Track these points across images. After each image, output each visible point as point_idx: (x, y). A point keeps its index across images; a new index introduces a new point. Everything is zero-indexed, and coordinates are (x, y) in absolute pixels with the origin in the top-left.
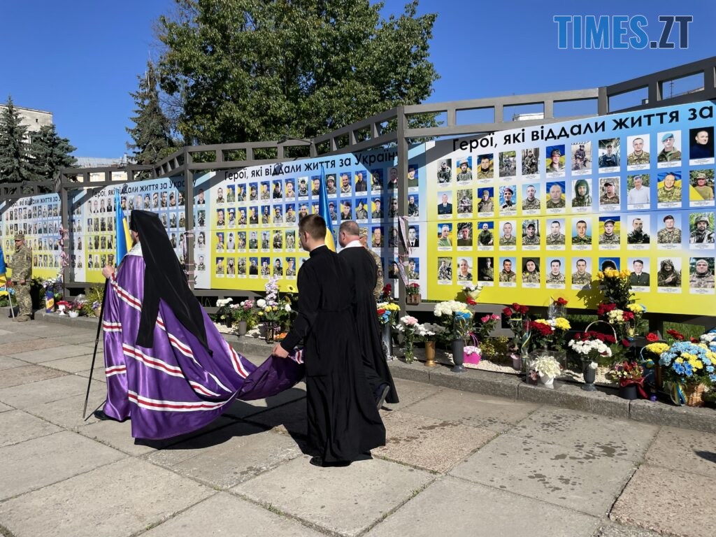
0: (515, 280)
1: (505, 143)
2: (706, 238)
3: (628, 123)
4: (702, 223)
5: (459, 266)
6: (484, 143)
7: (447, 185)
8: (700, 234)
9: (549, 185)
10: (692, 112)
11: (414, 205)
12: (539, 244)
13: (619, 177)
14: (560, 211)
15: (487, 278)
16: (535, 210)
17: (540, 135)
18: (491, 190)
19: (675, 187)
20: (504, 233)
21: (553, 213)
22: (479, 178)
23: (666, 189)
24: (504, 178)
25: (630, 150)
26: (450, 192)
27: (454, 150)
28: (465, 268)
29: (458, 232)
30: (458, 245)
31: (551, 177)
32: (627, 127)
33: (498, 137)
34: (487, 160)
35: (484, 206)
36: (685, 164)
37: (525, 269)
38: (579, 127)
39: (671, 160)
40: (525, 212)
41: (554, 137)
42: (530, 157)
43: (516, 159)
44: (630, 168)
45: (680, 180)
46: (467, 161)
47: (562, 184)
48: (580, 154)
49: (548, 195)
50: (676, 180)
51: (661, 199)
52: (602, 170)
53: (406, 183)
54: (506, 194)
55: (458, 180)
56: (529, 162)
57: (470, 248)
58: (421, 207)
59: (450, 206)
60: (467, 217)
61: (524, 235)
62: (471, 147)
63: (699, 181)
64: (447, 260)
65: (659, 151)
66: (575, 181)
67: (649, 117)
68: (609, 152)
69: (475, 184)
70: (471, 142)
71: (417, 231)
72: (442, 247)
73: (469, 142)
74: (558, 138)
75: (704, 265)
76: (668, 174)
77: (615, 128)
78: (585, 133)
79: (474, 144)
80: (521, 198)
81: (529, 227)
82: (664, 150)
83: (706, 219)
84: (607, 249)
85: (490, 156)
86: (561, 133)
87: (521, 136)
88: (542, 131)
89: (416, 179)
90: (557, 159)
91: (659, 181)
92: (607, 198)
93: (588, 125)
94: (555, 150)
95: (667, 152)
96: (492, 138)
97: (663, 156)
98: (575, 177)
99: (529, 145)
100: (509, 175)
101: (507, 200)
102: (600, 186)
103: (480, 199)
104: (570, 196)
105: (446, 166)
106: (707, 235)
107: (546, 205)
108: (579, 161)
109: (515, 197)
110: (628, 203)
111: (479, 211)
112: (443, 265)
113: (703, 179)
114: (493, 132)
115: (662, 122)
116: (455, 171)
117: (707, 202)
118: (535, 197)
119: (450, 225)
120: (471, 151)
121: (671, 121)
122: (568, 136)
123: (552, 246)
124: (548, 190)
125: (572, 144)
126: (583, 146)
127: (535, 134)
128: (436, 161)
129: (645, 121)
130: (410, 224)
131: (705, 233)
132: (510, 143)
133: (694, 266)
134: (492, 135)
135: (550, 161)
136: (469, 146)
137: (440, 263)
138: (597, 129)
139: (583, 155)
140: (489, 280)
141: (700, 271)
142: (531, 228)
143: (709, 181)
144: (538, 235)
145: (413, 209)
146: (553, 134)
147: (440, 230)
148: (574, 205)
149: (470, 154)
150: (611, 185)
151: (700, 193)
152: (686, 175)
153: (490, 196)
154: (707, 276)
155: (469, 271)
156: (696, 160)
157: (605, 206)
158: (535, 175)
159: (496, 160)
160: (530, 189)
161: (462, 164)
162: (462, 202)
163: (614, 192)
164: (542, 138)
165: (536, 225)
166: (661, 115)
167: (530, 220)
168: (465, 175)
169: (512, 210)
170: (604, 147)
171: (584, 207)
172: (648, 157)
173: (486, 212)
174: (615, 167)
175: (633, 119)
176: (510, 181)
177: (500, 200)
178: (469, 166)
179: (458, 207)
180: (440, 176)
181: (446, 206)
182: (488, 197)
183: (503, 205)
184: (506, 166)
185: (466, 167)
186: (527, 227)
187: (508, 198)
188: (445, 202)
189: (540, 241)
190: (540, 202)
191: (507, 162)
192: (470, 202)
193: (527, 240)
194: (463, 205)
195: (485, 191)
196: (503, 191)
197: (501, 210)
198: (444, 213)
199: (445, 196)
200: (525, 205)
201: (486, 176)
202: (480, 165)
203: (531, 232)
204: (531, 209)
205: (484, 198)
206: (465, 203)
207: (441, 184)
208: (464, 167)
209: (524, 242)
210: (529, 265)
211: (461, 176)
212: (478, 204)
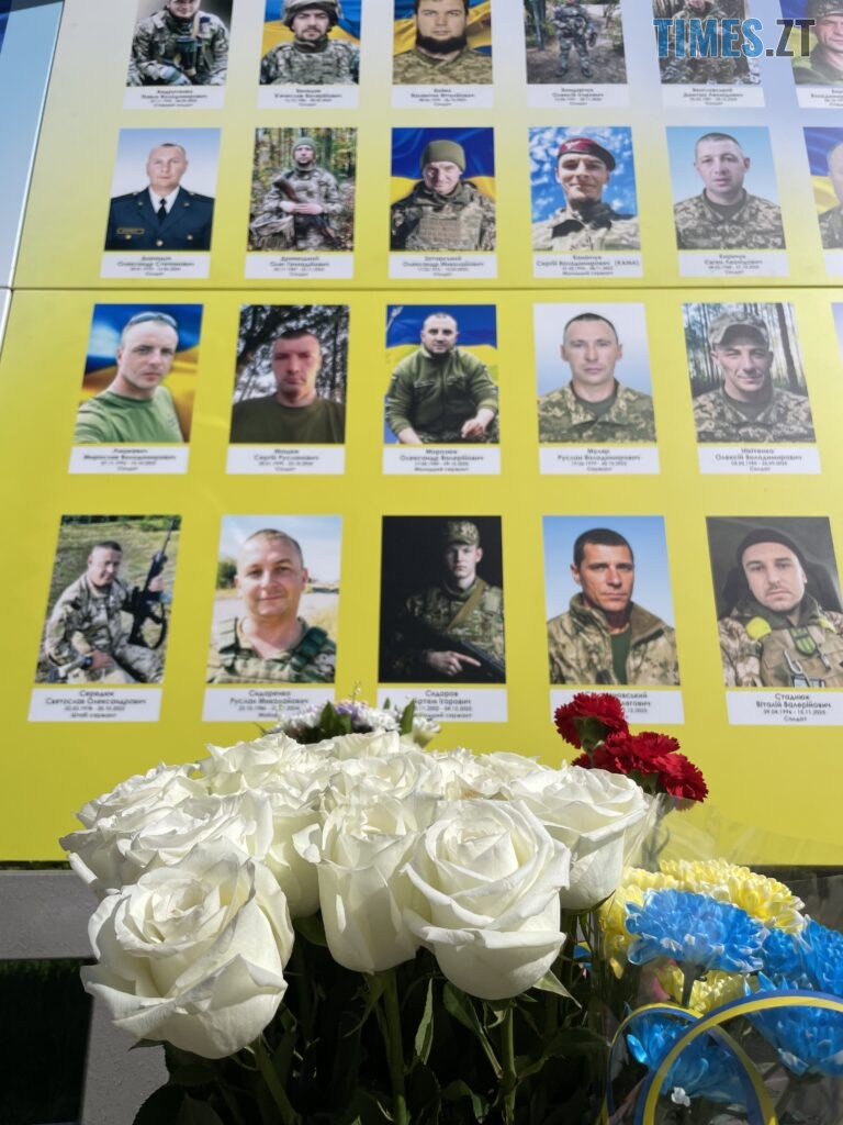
0: (669, 672)
5: (228, 576)
7: (191, 99)
9: (821, 141)
12: (809, 436)
15: (454, 660)
16: (750, 254)
18: (479, 147)
20: (565, 374)
22: (404, 79)
26: (211, 135)
28: (275, 592)
29: (242, 360)
30: (237, 437)
31: (823, 105)
34: (451, 2)
37: (734, 596)
40: (695, 262)
42: (700, 13)
49: (823, 184)
54: (572, 165)
55: (268, 77)
57: (325, 458)
59: (197, 206)
60: (313, 276)
61: (699, 387)
64: (133, 537)
69: (377, 104)
72: (107, 449)
80: (663, 189)
81: (726, 342)
100: (586, 76)
101: (575, 192)
103: (405, 186)
105: (194, 10)
107: (815, 231)
109: (628, 180)
111: (398, 242)
112: (94, 572)
116: (249, 37)
118: (751, 186)
119: (187, 319)
124: (818, 163)
137: (71, 560)
140: (469, 675)
142: (745, 348)
144: (797, 387)
147: (104, 343)
153: (469, 172)
155: (312, 609)
158: (737, 88)
160: (712, 148)
162: (284, 189)
165: (774, 332)
167: (732, 306)
168: (311, 58)
169: (612, 246)
173: (445, 254)
176: (590, 103)
177: (537, 191)
178: (342, 17)
179: (252, 217)
180: (152, 52)
181: (168, 208)
182: (455, 174)
183: (552, 221)
184: (566, 36)
185: (323, 23)
186: (716, 338)
187: (583, 183)
188: (164, 183)
189: (810, 419)
190: (779, 217)
191: (572, 21)
192: (335, 195)
193: (729, 415)
194: (288, 205)
195: (437, 145)
196: (555, 152)
197: (541, 242)
198: (154, 247)
199: (167, 154)
200: (691, 224)
201: (444, 71)
202: (412, 21)
203: (748, 365)
204: (729, 246)
205: (435, 180)
206: (302, 195)
207: (152, 90)
208: (312, 21)
209: (708, 426)
210: (761, 567)
211: (288, 61)
212: (394, 207)
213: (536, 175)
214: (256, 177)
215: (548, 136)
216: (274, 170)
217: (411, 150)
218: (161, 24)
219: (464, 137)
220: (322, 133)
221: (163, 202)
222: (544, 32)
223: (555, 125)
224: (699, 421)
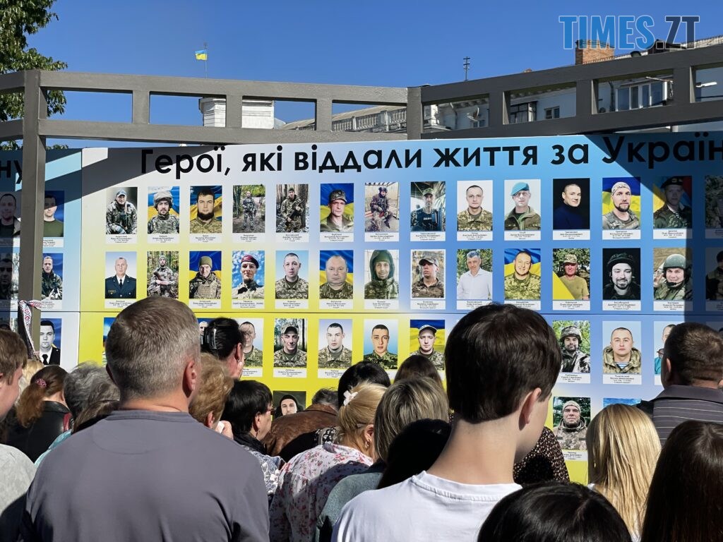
1: (245, 169)
2: (577, 364)
3: (459, 157)
4: (571, 338)
6: (205, 163)
7: (127, 239)
8: (568, 357)
9: (325, 256)
10: (557, 151)
11: (51, 274)
12: (305, 366)
13: (444, 251)
14: (343, 305)
16: (297, 301)
17: (309, 160)
18: (216, 257)
19: (531, 275)
21: (331, 309)
22: (193, 231)
23: (518, 277)
24: (242, 235)
25: (462, 206)
26: (134, 254)
27: (144, 172)
31: (328, 240)
32: (457, 164)
33: (233, 156)
34: (209, 197)
35: (202, 287)
36: (547, 237)
38: (379, 154)
39: (524, 229)
40: (280, 304)
41: (334, 167)
42: (292, 200)
43: (265, 200)
44: (462, 236)
45: (539, 263)
46: (170, 195)
47: (348, 256)
48: (380, 204)
49: (323, 273)
50: (532, 262)
51: (509, 293)
52: (416, 236)
53: (38, 229)
54: (245, 266)
55: (150, 232)
56: (289, 209)
58: (68, 280)
59: (131, 282)
61: (276, 348)
62: (179, 169)
63: (567, 267)
65: (507, 212)
66: (372, 251)
67: (492, 150)
68: (429, 204)
69: (185, 242)
70: (179, 159)
71: (57, 331)
73: (174, 159)
74: (342, 171)
75: (574, 410)
76: (521, 252)
77: (438, 165)
78: (387, 166)
79: (185, 164)
80: (273, 276)
81: (286, 333)
82: (515, 210)
83: (578, 332)
85: (215, 191)
86: (347, 161)
87: (275, 157)
88: (314, 155)
89: (60, 221)
90: (340, 208)
91: (507, 262)
92: (424, 286)
93: (394, 154)
94: (336, 192)
95: (520, 215)
96: (219, 156)
97: (513, 221)
98: (370, 245)
99: (290, 177)
100: (252, 229)
101: (246, 277)
102: (412, 263)
103: (194, 274)
104: (361, 278)
105: (125, 201)
106: (578, 359)
107: (318, 292)
108: (377, 216)
109: (262, 272)
110: (458, 298)
111: (192, 295)
113: (573, 265)
114: (223, 146)
115: (511, 162)
116: (143, 213)
117: (579, 302)
118: (300, 275)
120: (178, 177)
121: (525, 163)
122: (359, 169)
123: (328, 370)
124: (323, 265)
125: (366, 185)
126: (385, 190)
127: (301, 157)
128: (105, 190)
129: (485, 156)
130: (44, 316)
131: (576, 356)
132: (254, 169)
133: (559, 412)
134: (219, 151)
135: (327, 210)
136: (173, 167)
138: (408, 163)
139: (386, 206)
141: (568, 421)
142: (291, 335)
143: (583, 268)
144: (304, 349)
145: (51, 284)
146: (333, 162)
148: (367, 296)
149: (177, 183)
150: (430, 264)
151: (569, 287)
152: (547, 255)
153: (213, 269)
154: (580, 430)
156: (563, 232)
157: (421, 300)
158: (301, 234)
159: (227, 199)
160: (290, 259)
161: (159, 201)
162: (157, 275)
163: (434, 275)
164: (314, 168)
165: (300, 329)
166: (511, 150)
167: (290, 320)
168: (164, 222)
169: (256, 297)
170: (420, 194)
171: (387, 301)
172: (490, 219)
173: (205, 300)
174: (437, 233)
175: (466, 150)
176: (253, 241)
177: (234, 276)
178: (173, 204)
179: (148, 286)
180: (113, 221)
181: (123, 282)
182: (209, 269)
183: (239, 288)
184: (247, 212)
185: (167, 207)
186: (283, 331)
187: (248, 274)
188: (121, 273)
189: (306, 360)
190: (307, 287)
191: (249, 205)
192: (173, 278)
193: (284, 358)
194: (158, 282)
195: (204, 258)
196: (240, 261)
197: (235, 296)
198: (120, 298)
199: (121, 262)
200: (280, 289)
201: (206, 228)
202: (196, 205)
203: (291, 341)
204: (291, 298)
205: (203, 272)
206: (162, 278)
207: (114, 236)
208: (164, 206)
209: (277, 362)
210: (286, 406)
211: (156, 223)
212: (190, 282)
213: (234, 270)
214: (148, 271)
215: (239, 254)
216: (154, 268)
217: (196, 260)
218: (115, 207)
219: (212, 255)
220: (168, 253)
221: (121, 280)
222: (239, 210)
223: (241, 250)
224: (275, 360)
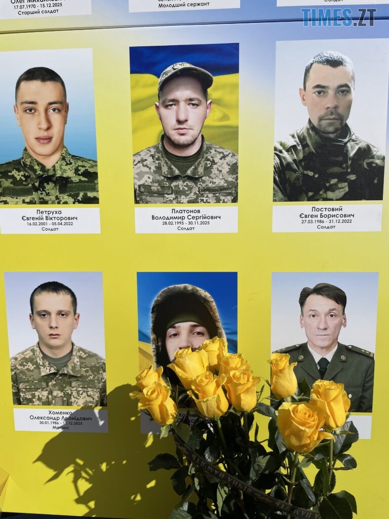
84: (172, 229)
